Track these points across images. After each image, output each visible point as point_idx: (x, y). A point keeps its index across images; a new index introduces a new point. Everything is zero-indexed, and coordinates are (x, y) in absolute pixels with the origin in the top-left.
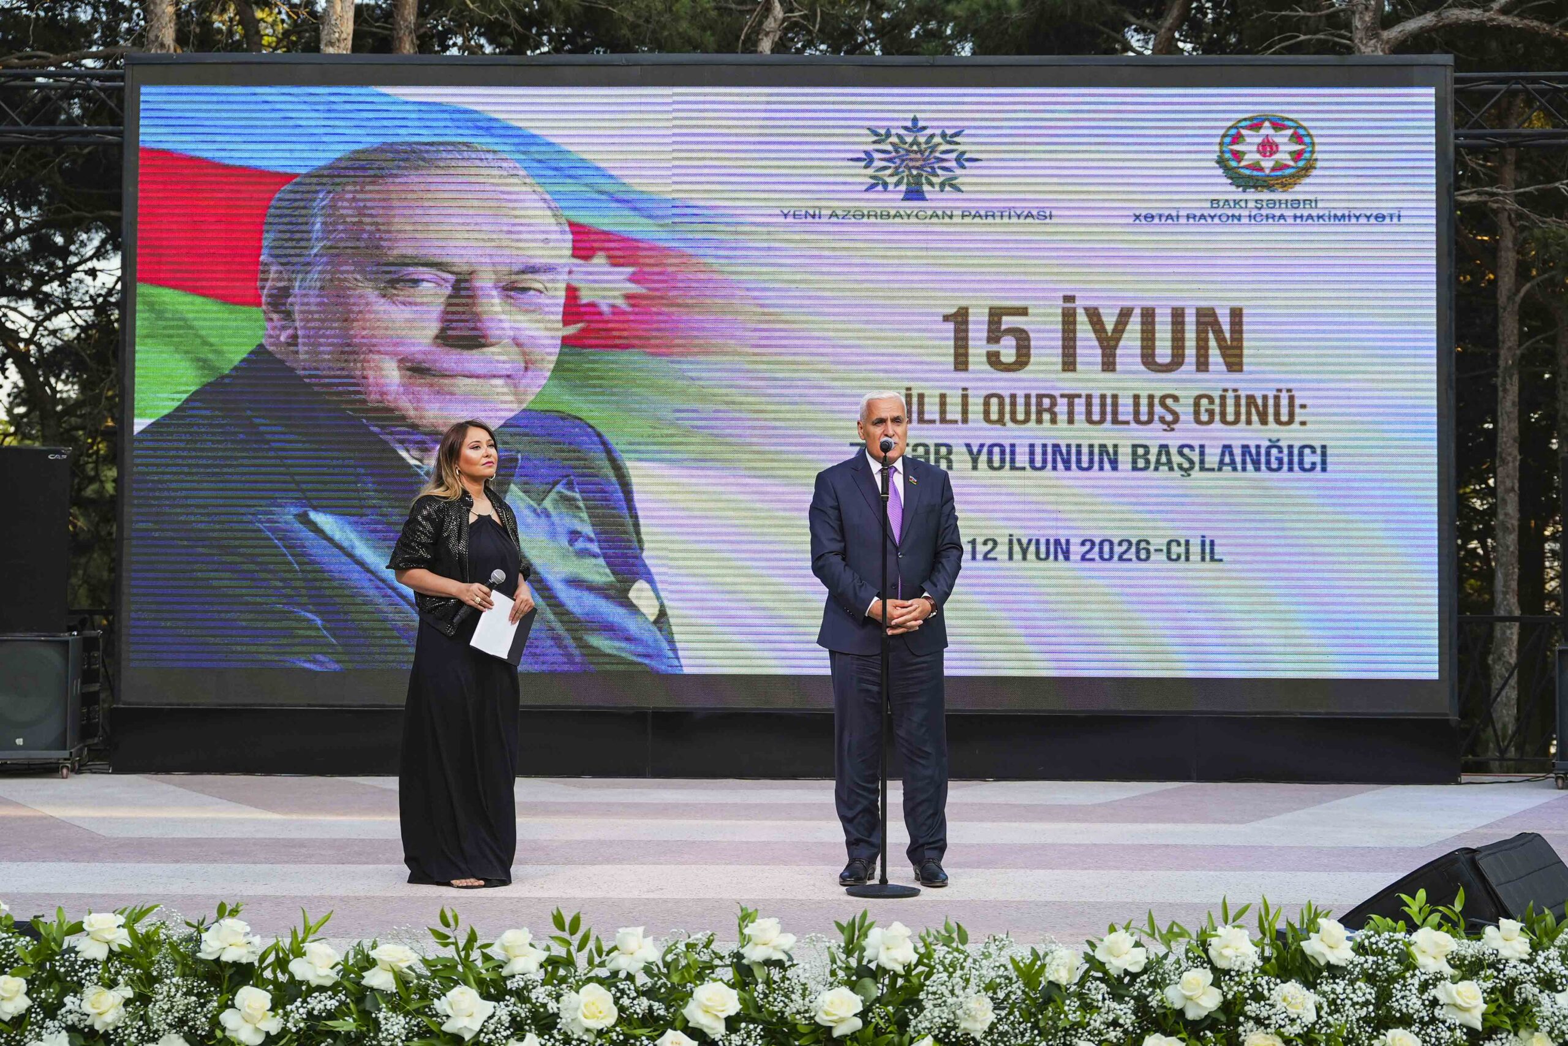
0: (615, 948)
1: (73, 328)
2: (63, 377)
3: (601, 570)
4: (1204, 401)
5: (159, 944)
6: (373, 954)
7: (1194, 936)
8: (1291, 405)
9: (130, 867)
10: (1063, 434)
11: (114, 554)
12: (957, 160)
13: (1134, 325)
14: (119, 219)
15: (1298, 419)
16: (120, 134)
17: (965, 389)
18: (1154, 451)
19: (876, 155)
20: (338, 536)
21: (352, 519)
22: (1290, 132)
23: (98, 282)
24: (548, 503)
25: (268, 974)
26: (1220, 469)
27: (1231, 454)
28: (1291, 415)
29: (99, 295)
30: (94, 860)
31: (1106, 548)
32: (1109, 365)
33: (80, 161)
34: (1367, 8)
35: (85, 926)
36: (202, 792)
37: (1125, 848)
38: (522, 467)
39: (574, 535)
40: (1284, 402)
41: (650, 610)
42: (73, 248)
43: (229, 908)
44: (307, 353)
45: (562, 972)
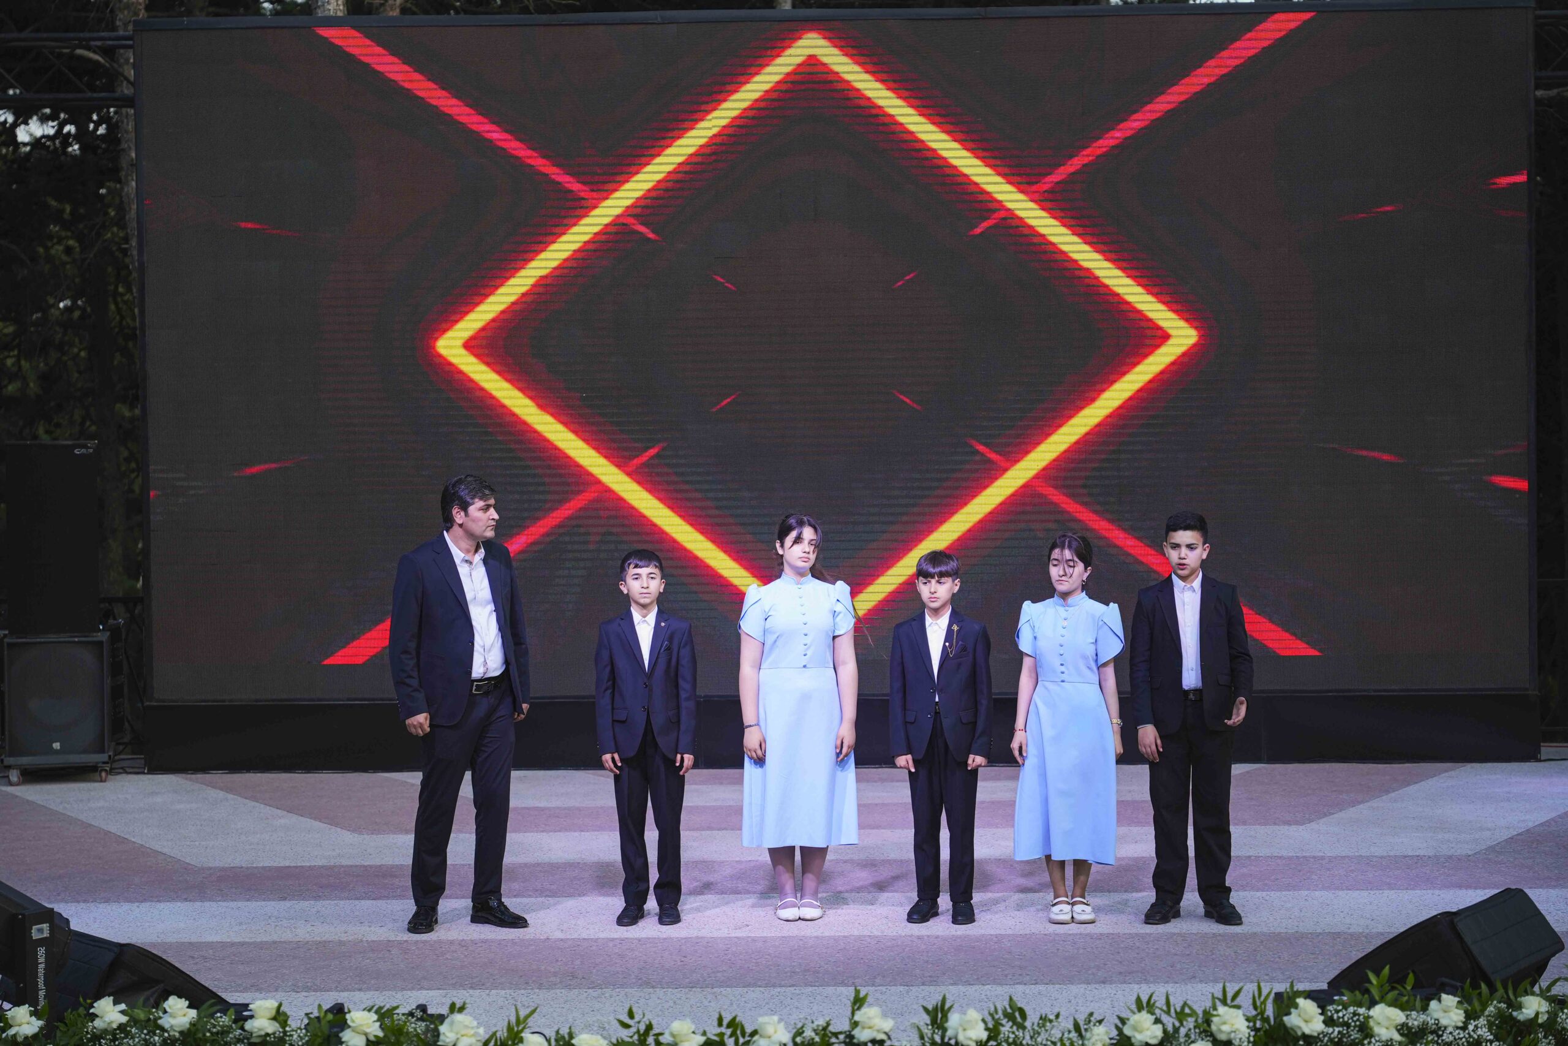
6: (573, 1042)
7: (1201, 1016)
36: (255, 799)
43: (458, 1006)
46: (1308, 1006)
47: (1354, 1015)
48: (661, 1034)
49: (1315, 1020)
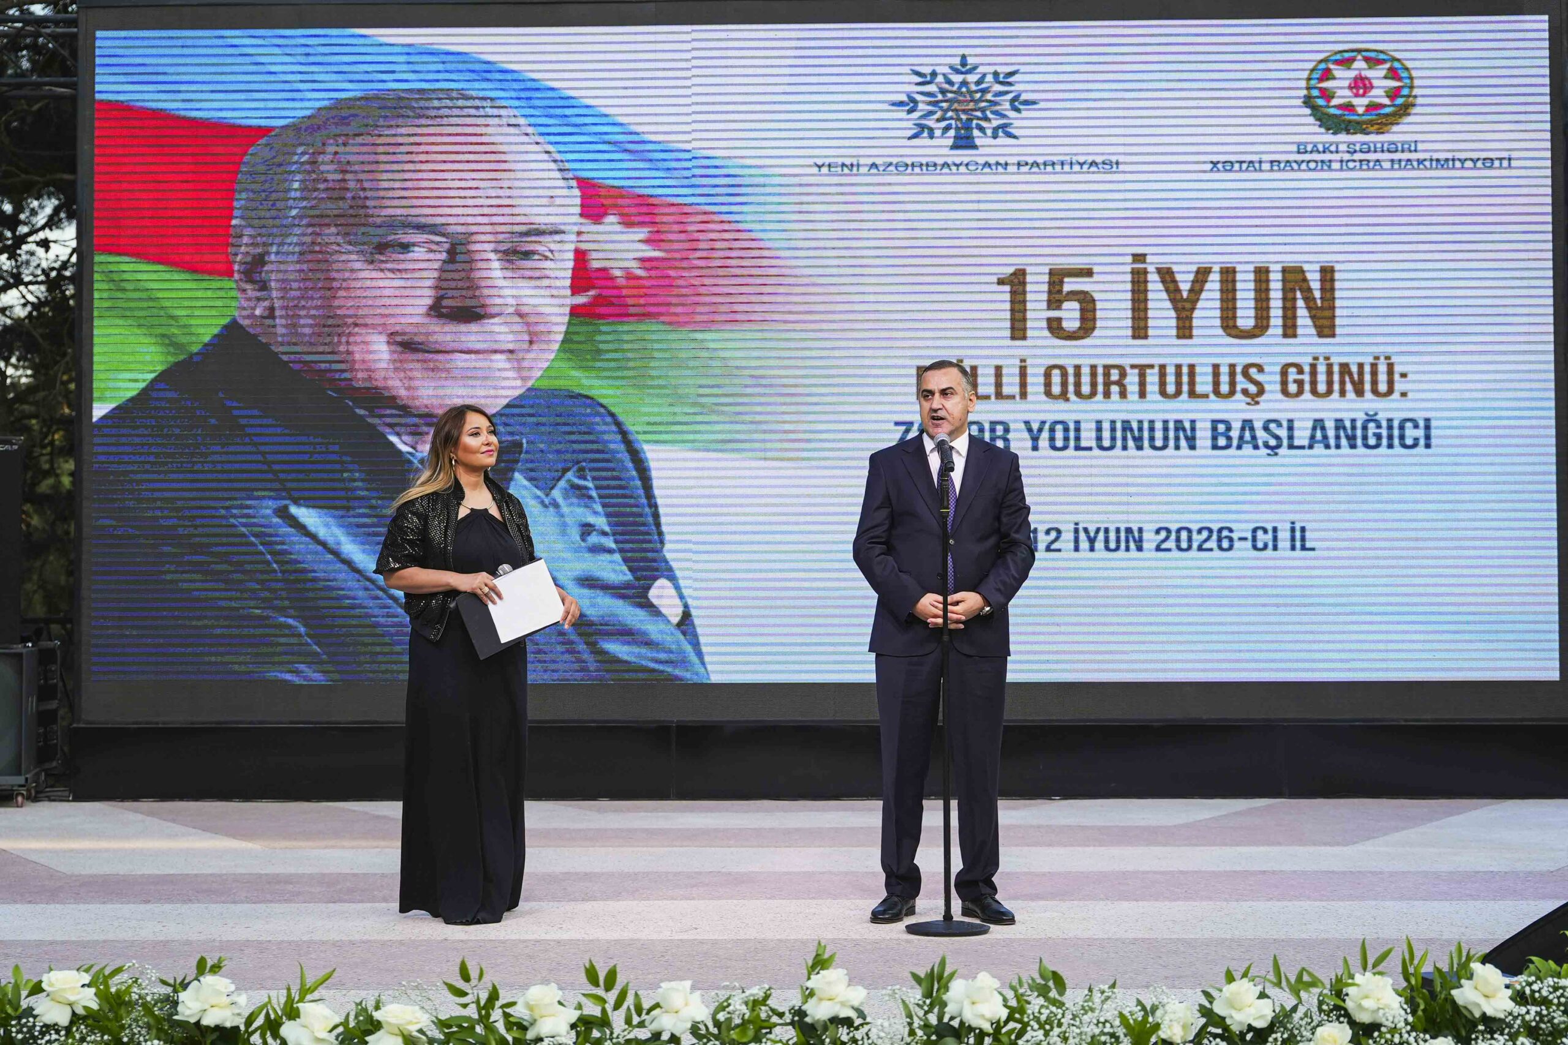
0: (657, 1006)
1: (24, 305)
2: (13, 360)
3: (618, 568)
4: (1292, 370)
5: (130, 1004)
6: (377, 1015)
7: (1328, 985)
8: (1391, 373)
9: (95, 909)
10: (1134, 408)
11: (72, 556)
12: (1012, 103)
13: (1213, 284)
14: (73, 184)
15: (1397, 389)
16: (73, 86)
17: (1023, 359)
18: (1236, 426)
19: (921, 100)
20: (322, 533)
21: (336, 513)
22: (1384, 66)
23: (51, 254)
24: (556, 494)
25: (255, 1039)
26: (1310, 447)
27: (1323, 428)
28: (1391, 383)
29: (53, 269)
30: (54, 902)
31: (1184, 537)
32: (1185, 330)
33: (29, 119)
35: (44, 985)
36: (174, 821)
37: (1215, 875)
38: (527, 452)
39: (587, 529)
40: (1382, 368)
41: (672, 611)
42: (22, 217)
43: (209, 963)
44: (286, 326)
45: (596, 1034)
46: (1489, 975)
47: (1556, 988)
48: (512, 1004)
49: (1499, 995)
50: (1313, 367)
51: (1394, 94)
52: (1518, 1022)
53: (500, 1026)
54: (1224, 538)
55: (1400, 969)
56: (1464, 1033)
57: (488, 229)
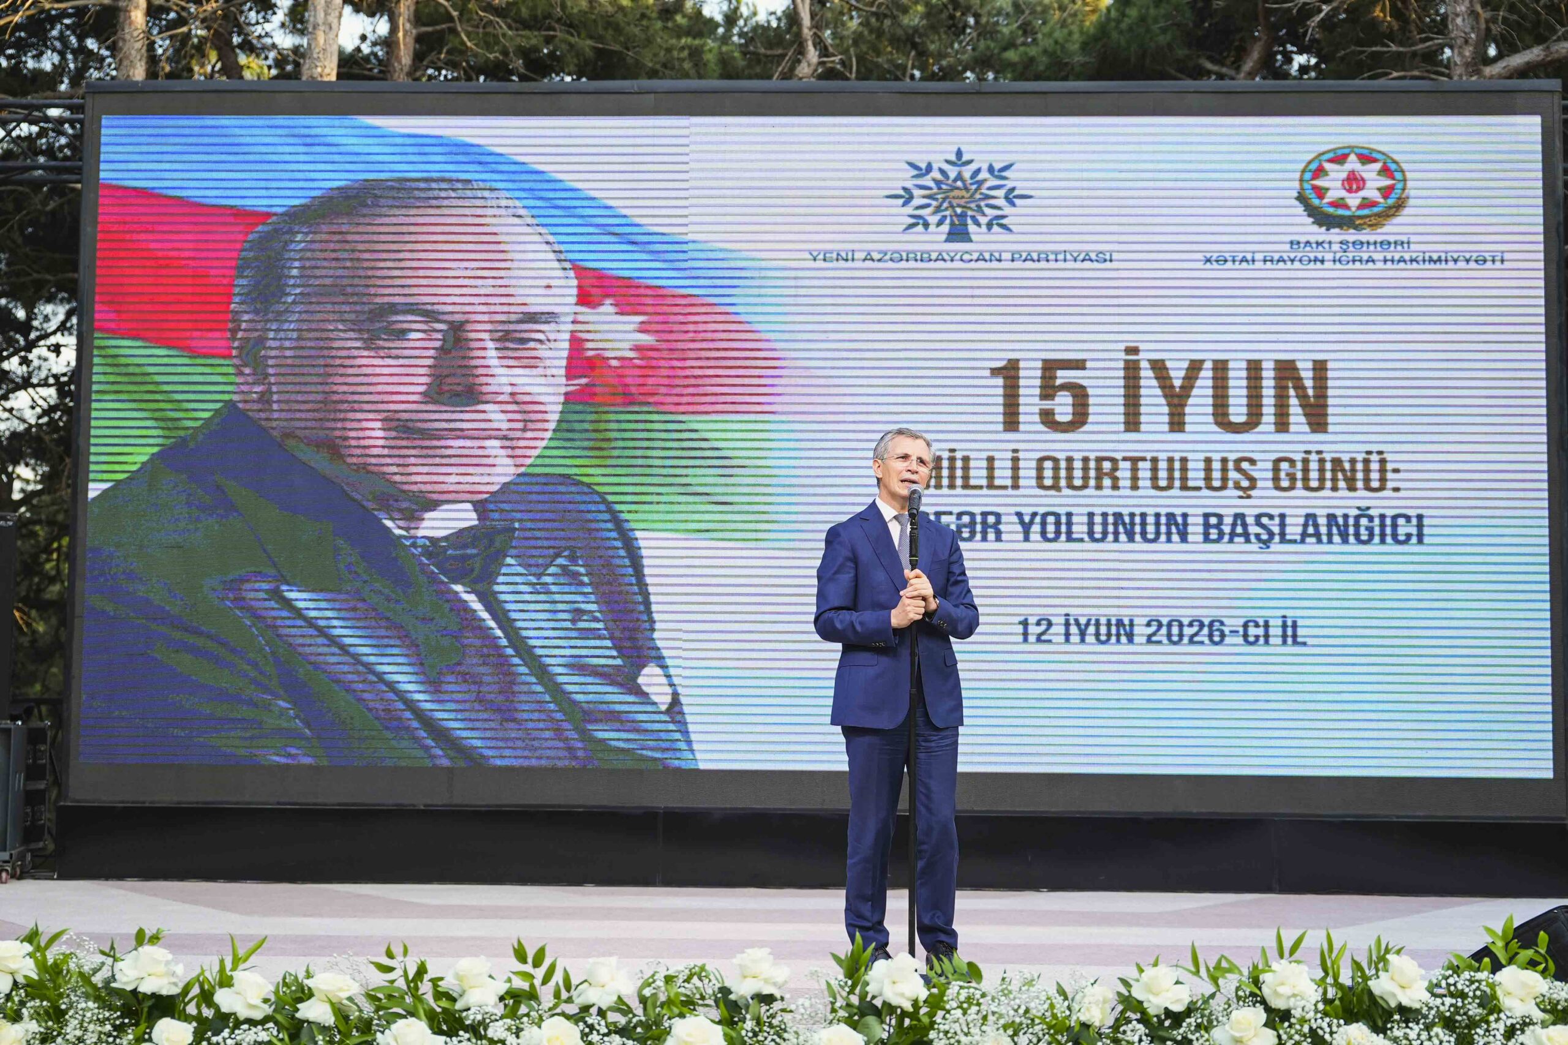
0: (585, 981)
1: (34, 409)
3: (607, 653)
4: (1284, 466)
5: (68, 974)
7: (1246, 972)
8: (1383, 471)
10: (1125, 501)
12: (1007, 198)
13: (1205, 381)
15: (1390, 485)
17: (1015, 451)
18: (1228, 520)
19: (917, 192)
20: (313, 614)
22: (1378, 166)
23: (61, 360)
24: (548, 578)
25: (191, 1009)
26: (1303, 541)
27: (1316, 526)
28: (1383, 480)
29: (63, 373)
31: (1175, 630)
32: (1177, 423)
34: (1466, 42)
36: (155, 895)
39: (578, 614)
40: (1375, 466)
41: (662, 698)
42: (35, 322)
44: (281, 410)
45: (523, 1006)
47: (1472, 982)
48: (441, 979)
49: (1415, 986)
50: (1306, 461)
51: (1386, 192)
52: (1433, 1012)
53: (429, 998)
54: (1215, 632)
55: (1318, 962)
56: (1380, 1024)
57: (486, 318)
